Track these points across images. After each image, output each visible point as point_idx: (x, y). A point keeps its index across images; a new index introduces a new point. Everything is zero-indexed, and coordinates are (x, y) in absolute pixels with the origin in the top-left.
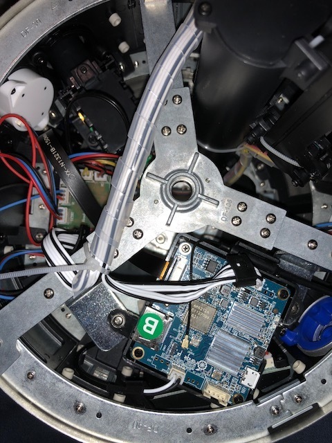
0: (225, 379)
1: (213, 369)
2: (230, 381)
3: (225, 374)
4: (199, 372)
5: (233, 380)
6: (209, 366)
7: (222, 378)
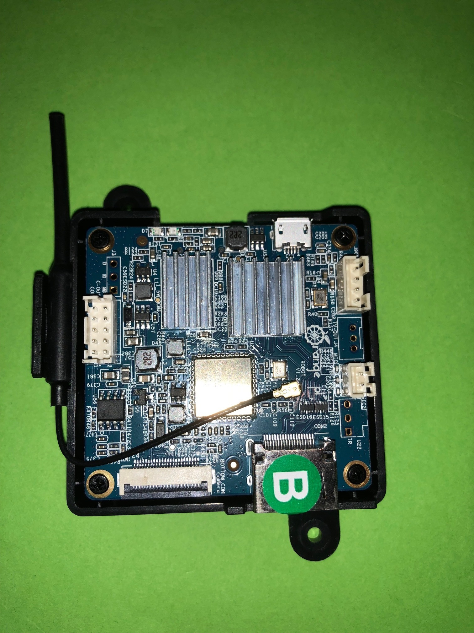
0: (319, 280)
1: (312, 311)
2: (317, 268)
3: (308, 285)
4: (330, 335)
5: (314, 264)
6: (310, 321)
7: (319, 285)
